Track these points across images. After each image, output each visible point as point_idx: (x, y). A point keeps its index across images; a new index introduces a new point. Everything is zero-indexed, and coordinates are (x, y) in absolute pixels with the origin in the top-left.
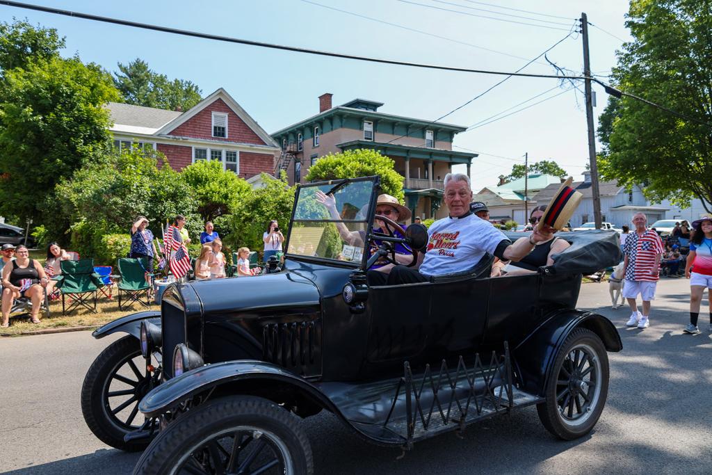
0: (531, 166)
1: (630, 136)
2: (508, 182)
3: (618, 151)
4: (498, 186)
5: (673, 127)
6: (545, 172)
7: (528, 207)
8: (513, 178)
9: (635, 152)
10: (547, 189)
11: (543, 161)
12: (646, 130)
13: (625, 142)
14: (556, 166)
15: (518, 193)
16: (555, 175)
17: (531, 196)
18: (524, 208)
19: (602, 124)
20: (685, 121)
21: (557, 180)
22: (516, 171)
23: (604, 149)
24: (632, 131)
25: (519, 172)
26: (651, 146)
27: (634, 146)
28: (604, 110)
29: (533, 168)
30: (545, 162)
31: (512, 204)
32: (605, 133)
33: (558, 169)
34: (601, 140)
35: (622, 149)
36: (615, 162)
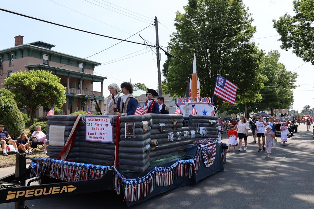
1: (176, 75)
6: (139, 88)
9: (178, 82)
10: (140, 97)
11: (139, 83)
12: (182, 73)
13: (174, 78)
14: (144, 86)
16: (144, 90)
19: (164, 68)
21: (144, 93)
23: (165, 80)
24: (176, 73)
27: (177, 80)
28: (165, 62)
29: (135, 86)
30: (139, 84)
32: (165, 72)
33: (146, 87)
34: (164, 75)
35: (172, 80)
36: (169, 86)
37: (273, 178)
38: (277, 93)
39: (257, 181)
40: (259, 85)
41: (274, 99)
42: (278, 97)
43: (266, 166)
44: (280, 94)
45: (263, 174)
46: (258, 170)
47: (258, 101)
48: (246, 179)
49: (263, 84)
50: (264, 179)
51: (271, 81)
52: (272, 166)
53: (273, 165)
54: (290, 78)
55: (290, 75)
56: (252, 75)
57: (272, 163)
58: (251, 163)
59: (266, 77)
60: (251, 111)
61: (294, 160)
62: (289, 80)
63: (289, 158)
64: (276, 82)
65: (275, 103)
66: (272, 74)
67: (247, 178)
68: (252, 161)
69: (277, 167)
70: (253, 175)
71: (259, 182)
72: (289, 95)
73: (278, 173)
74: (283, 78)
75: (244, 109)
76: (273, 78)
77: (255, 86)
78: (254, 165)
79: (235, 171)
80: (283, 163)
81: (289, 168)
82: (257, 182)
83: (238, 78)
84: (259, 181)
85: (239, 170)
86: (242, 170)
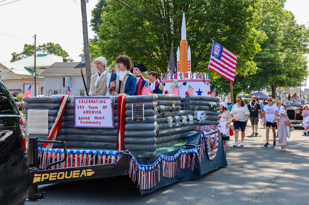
0: (39, 46)
1: (114, 28)
2: (20, 59)
3: (105, 39)
4: (11, 61)
5: (142, 25)
6: (51, 52)
7: (37, 82)
8: (24, 55)
9: (117, 41)
10: (52, 66)
11: (49, 42)
12: (124, 25)
13: (110, 33)
14: (60, 48)
15: (29, 69)
16: (59, 55)
17: (39, 72)
18: (34, 82)
19: (94, 16)
20: (149, 21)
21: (60, 59)
22: (27, 50)
23: (96, 37)
24: (115, 25)
25: (29, 50)
26: (128, 38)
27: (116, 37)
28: (96, 6)
29: (41, 48)
30: (51, 44)
31: (23, 79)
32: (96, 23)
33: (62, 50)
34: (93, 30)
35: (108, 38)
36: (103, 48)
37: (270, 195)
38: (282, 61)
39: (246, 199)
40: (252, 46)
41: (277, 70)
42: (283, 67)
43: (261, 177)
44: (286, 62)
45: (256, 189)
46: (247, 183)
47: (251, 74)
48: (227, 197)
49: (259, 46)
50: (257, 196)
51: (272, 40)
52: (270, 177)
53: (271, 175)
54: (303, 36)
55: (303, 31)
56: (241, 30)
57: (269, 173)
58: (236, 173)
59: (264, 34)
60: (239, 90)
61: (304, 167)
62: (301, 40)
63: (296, 163)
64: (280, 41)
65: (278, 76)
66: (274, 29)
67: (230, 195)
68: (239, 169)
69: (277, 178)
70: (239, 191)
71: (249, 201)
72: (301, 64)
73: (279, 187)
74: (292, 36)
75: (228, 87)
76: (275, 36)
77: (246, 48)
78: (241, 176)
79: (211, 185)
80: (287, 171)
81: (297, 178)
82: (244, 201)
83: (219, 35)
84: (249, 199)
85: (218, 183)
86: (222, 183)
